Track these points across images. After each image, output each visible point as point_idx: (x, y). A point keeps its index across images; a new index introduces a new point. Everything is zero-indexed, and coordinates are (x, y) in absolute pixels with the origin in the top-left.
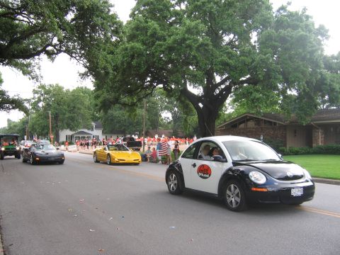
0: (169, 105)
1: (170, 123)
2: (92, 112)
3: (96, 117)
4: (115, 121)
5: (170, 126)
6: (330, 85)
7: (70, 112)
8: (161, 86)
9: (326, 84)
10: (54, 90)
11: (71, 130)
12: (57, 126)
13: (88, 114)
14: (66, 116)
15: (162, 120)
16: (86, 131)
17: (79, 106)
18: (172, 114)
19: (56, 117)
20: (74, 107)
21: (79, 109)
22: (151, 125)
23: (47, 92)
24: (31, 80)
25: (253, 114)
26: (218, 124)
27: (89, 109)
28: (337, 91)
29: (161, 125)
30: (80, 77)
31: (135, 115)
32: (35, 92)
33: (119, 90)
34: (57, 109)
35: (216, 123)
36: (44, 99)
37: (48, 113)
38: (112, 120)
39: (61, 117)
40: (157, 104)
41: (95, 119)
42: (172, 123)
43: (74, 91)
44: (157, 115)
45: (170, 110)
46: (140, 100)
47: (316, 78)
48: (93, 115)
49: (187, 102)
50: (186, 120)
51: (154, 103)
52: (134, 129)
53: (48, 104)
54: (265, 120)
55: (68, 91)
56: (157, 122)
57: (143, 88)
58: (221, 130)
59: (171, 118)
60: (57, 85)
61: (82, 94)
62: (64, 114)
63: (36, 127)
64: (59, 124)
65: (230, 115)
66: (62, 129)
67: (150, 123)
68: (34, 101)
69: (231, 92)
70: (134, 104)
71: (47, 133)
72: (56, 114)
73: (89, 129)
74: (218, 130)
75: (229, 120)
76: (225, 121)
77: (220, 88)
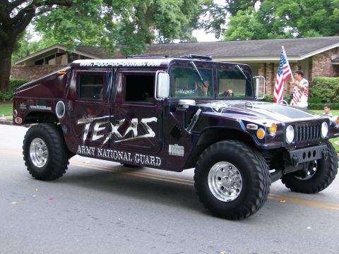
6: (165, 14)
9: (160, 13)
25: (65, 46)
26: (16, 60)
28: (173, 23)
35: (13, 56)
47: (147, 4)
54: (81, 56)
58: (20, 68)
65: (35, 46)
69: (34, 15)
74: (17, 68)
75: (34, 52)
76: (28, 54)
77: (19, 7)
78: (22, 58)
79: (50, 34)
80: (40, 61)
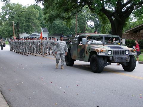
0: (92, 17)
1: (93, 28)
2: (41, 22)
3: (44, 25)
4: (57, 27)
5: (93, 31)
7: (26, 22)
8: (87, 6)
10: (16, 7)
11: (27, 33)
12: (18, 31)
13: (38, 22)
14: (24, 24)
15: (88, 26)
16: (37, 34)
17: (33, 18)
18: (95, 22)
19: (17, 25)
20: (29, 18)
21: (32, 19)
22: (80, 30)
23: (11, 8)
24: (3, 2)
26: (125, 31)
27: (39, 19)
29: (87, 30)
30: (36, 2)
31: (70, 24)
32: (3, 8)
33: (60, 8)
34: (18, 20)
35: (123, 29)
36: (9, 13)
37: (12, 23)
38: (54, 27)
39: (21, 25)
40: (84, 16)
41: (43, 26)
42: (95, 29)
43: (29, 8)
44: (84, 23)
45: (93, 20)
46: (73, 15)
48: (42, 23)
49: (105, 15)
50: (103, 28)
51: (82, 15)
52: (69, 33)
53: (12, 17)
55: (25, 7)
56: (85, 28)
57: (75, 8)
58: (127, 34)
59: (94, 25)
60: (18, 4)
61: (34, 9)
62: (23, 23)
63: (5, 31)
64: (20, 30)
65: (134, 24)
66: (22, 33)
67: (79, 29)
68: (2, 14)
69: (133, 9)
70: (69, 18)
71: (12, 36)
72: (18, 23)
73: (39, 33)
74: (125, 34)
75: (133, 27)
76: (130, 28)
77: (127, 6)
78: (128, 30)
79: (141, 18)
80: (136, 31)
